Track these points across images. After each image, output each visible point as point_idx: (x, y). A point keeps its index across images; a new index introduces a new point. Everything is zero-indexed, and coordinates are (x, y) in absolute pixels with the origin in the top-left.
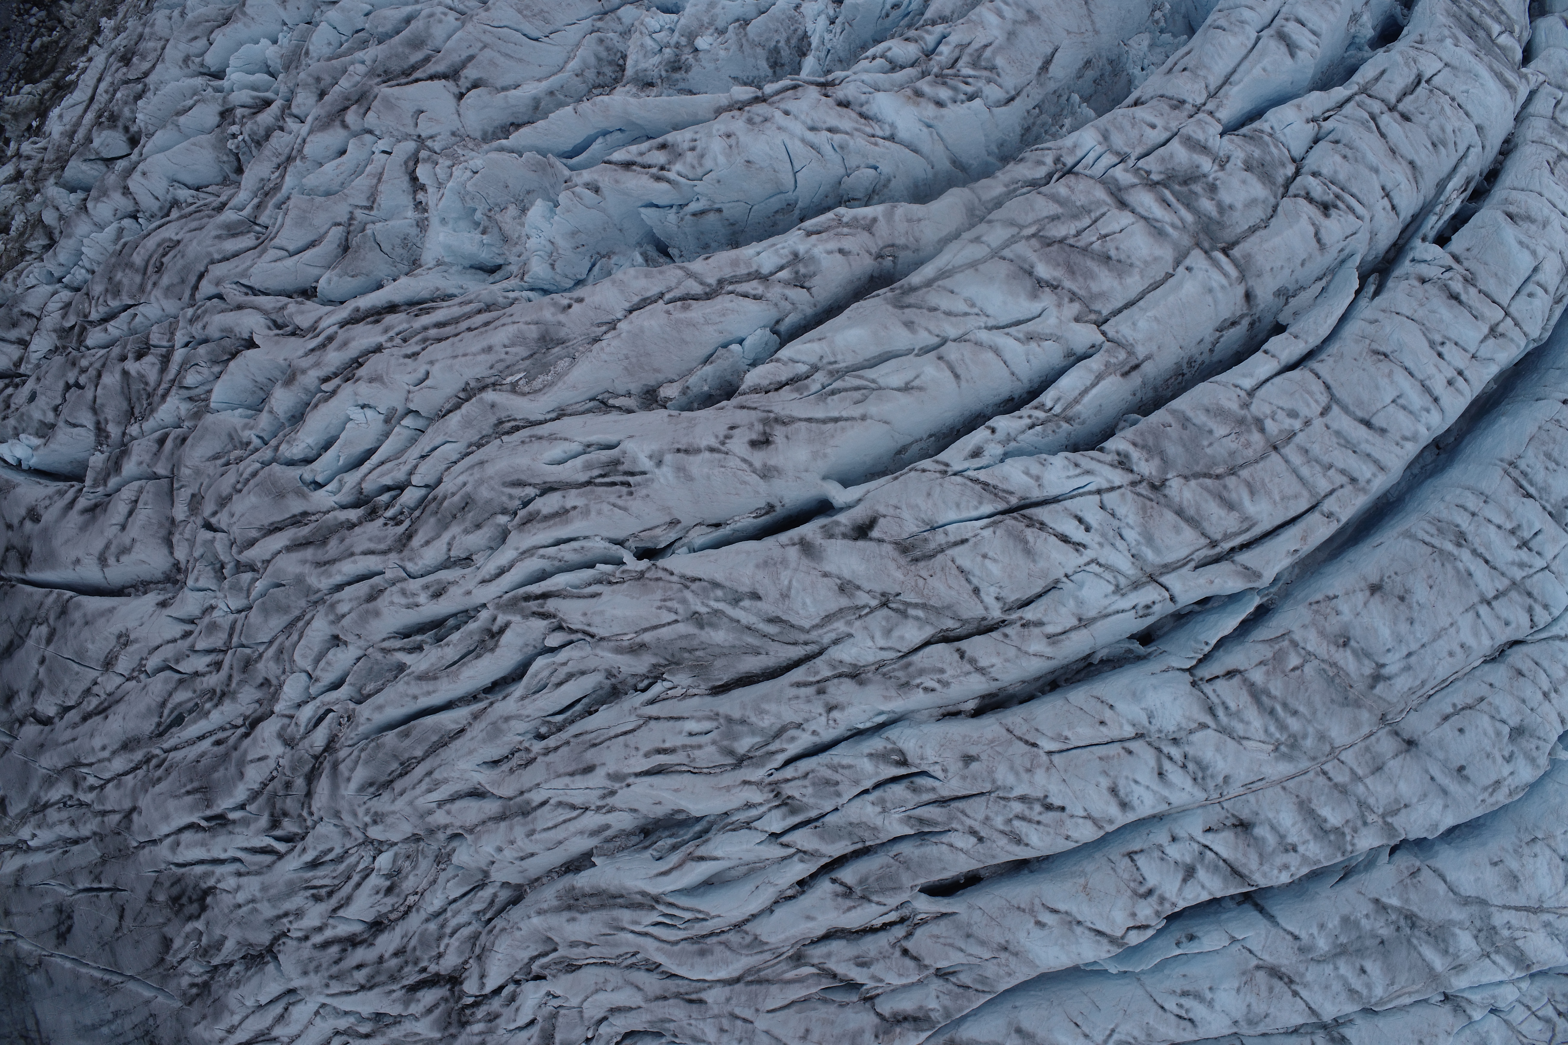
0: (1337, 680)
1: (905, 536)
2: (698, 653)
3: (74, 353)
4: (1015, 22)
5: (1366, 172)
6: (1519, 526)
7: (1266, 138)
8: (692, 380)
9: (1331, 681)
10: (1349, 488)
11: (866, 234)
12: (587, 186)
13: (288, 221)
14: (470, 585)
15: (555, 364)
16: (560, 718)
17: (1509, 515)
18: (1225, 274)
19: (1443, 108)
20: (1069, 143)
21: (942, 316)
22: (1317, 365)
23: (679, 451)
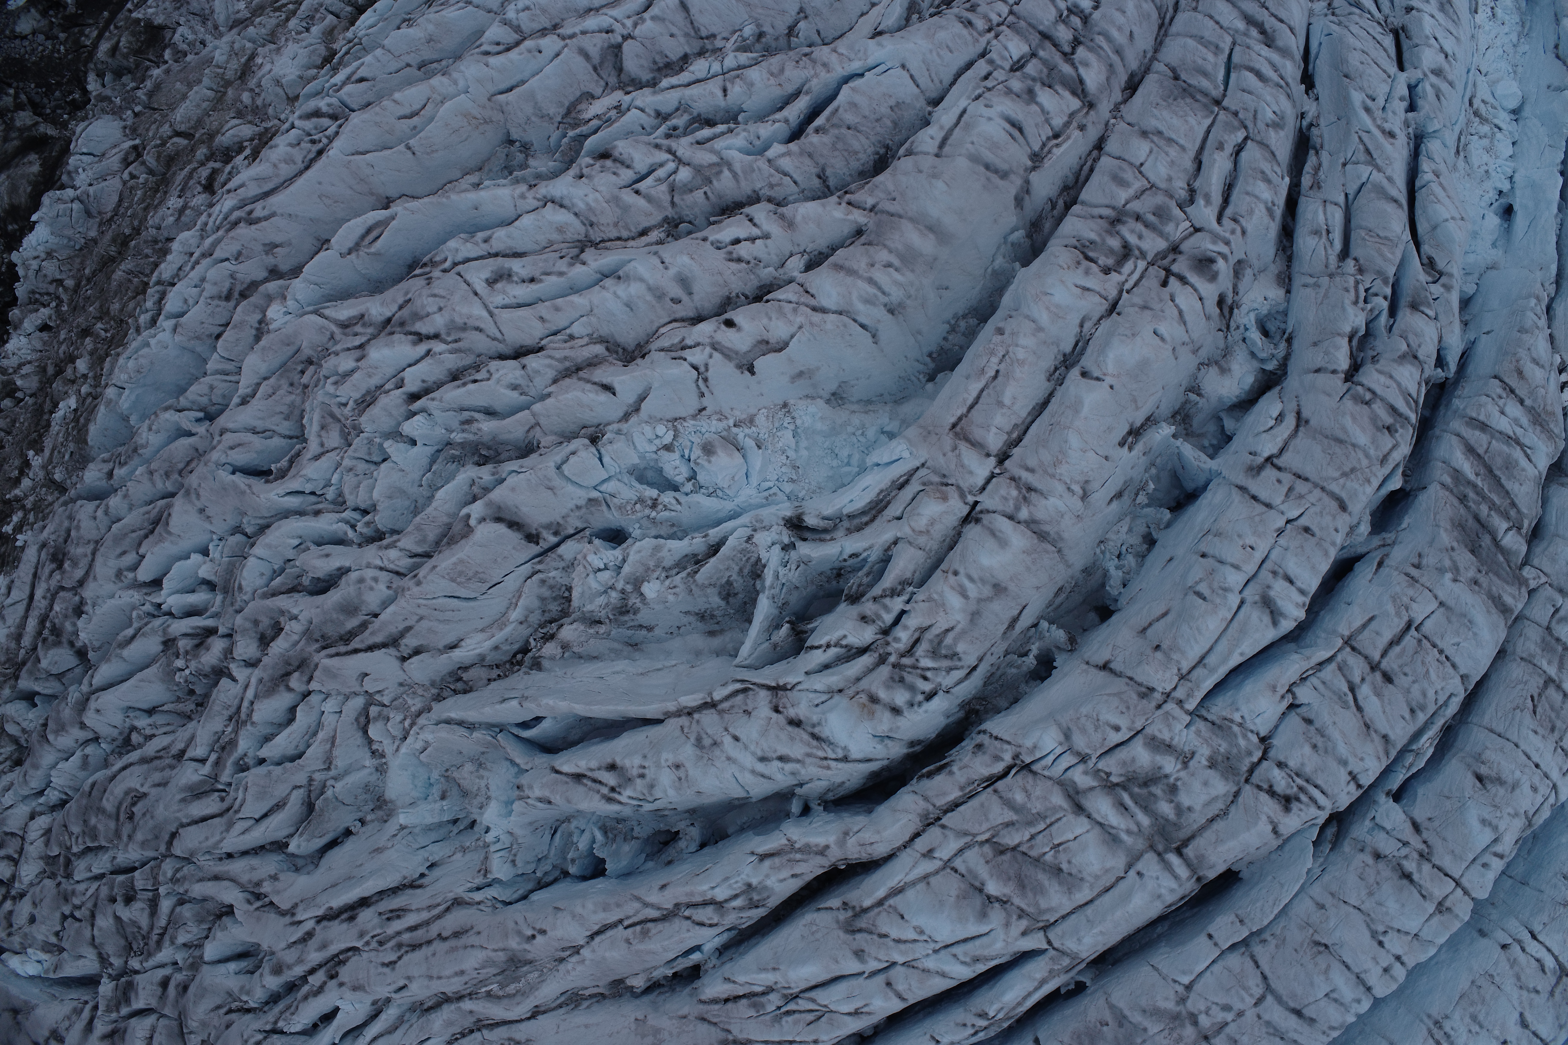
3: (66, 885)
4: (979, 601)
5: (1333, 764)
7: (1236, 729)
12: (540, 800)
13: (249, 798)
15: (525, 977)
18: (1176, 877)
19: (1427, 672)
20: (1029, 743)
21: (891, 943)
22: (1258, 950)
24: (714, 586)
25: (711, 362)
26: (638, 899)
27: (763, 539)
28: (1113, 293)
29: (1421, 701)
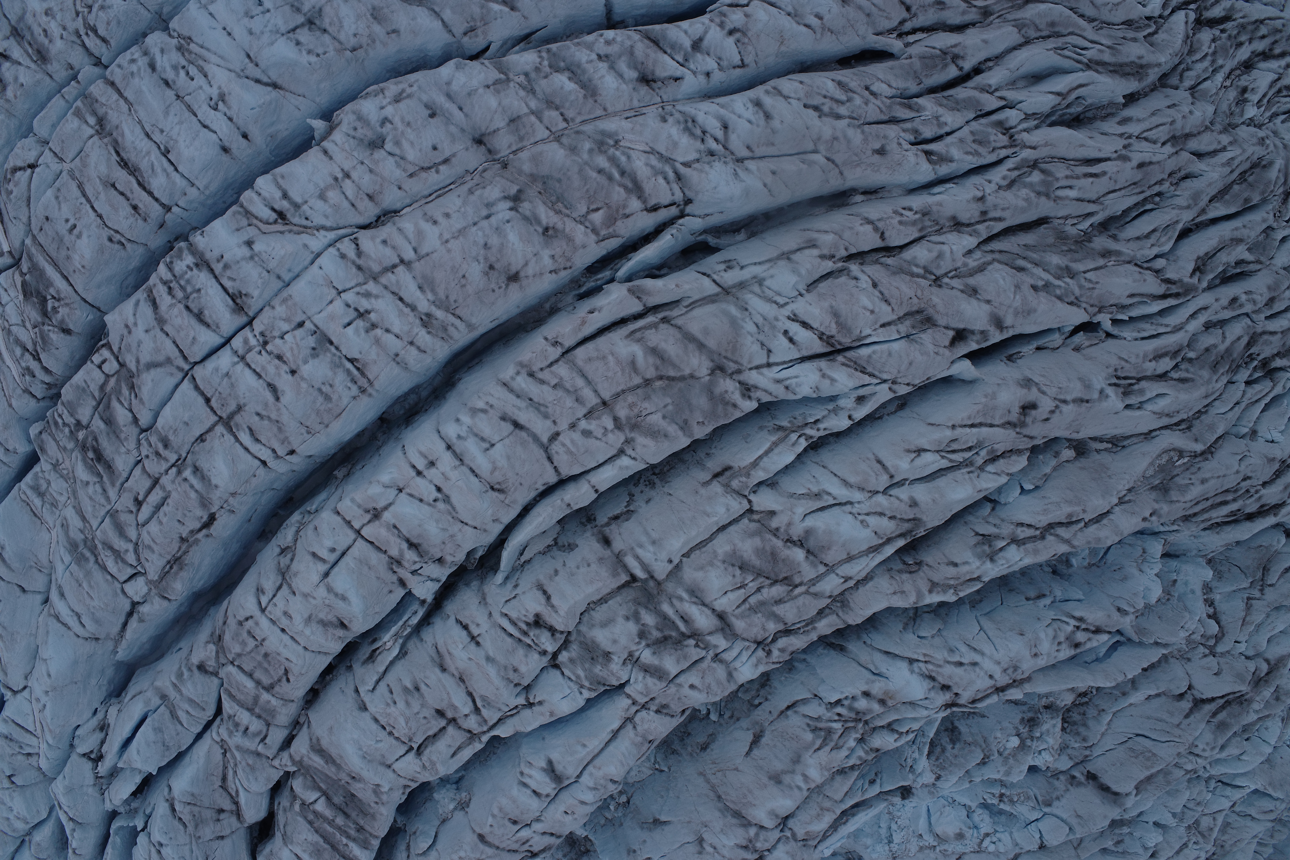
0: (554, 199)
1: (930, 331)
2: (1065, 248)
4: (793, 772)
5: (500, 657)
6: (367, 332)
7: (587, 684)
8: (1054, 462)
9: (560, 198)
10: (535, 368)
11: (936, 580)
12: (1126, 613)
14: (1216, 306)
15: (1156, 472)
16: (1149, 207)
17: (377, 341)
18: (637, 558)
19: (407, 723)
21: (887, 512)
22: (552, 479)
23: (1087, 401)
24: (965, 742)
27: (928, 778)
29: (410, 698)
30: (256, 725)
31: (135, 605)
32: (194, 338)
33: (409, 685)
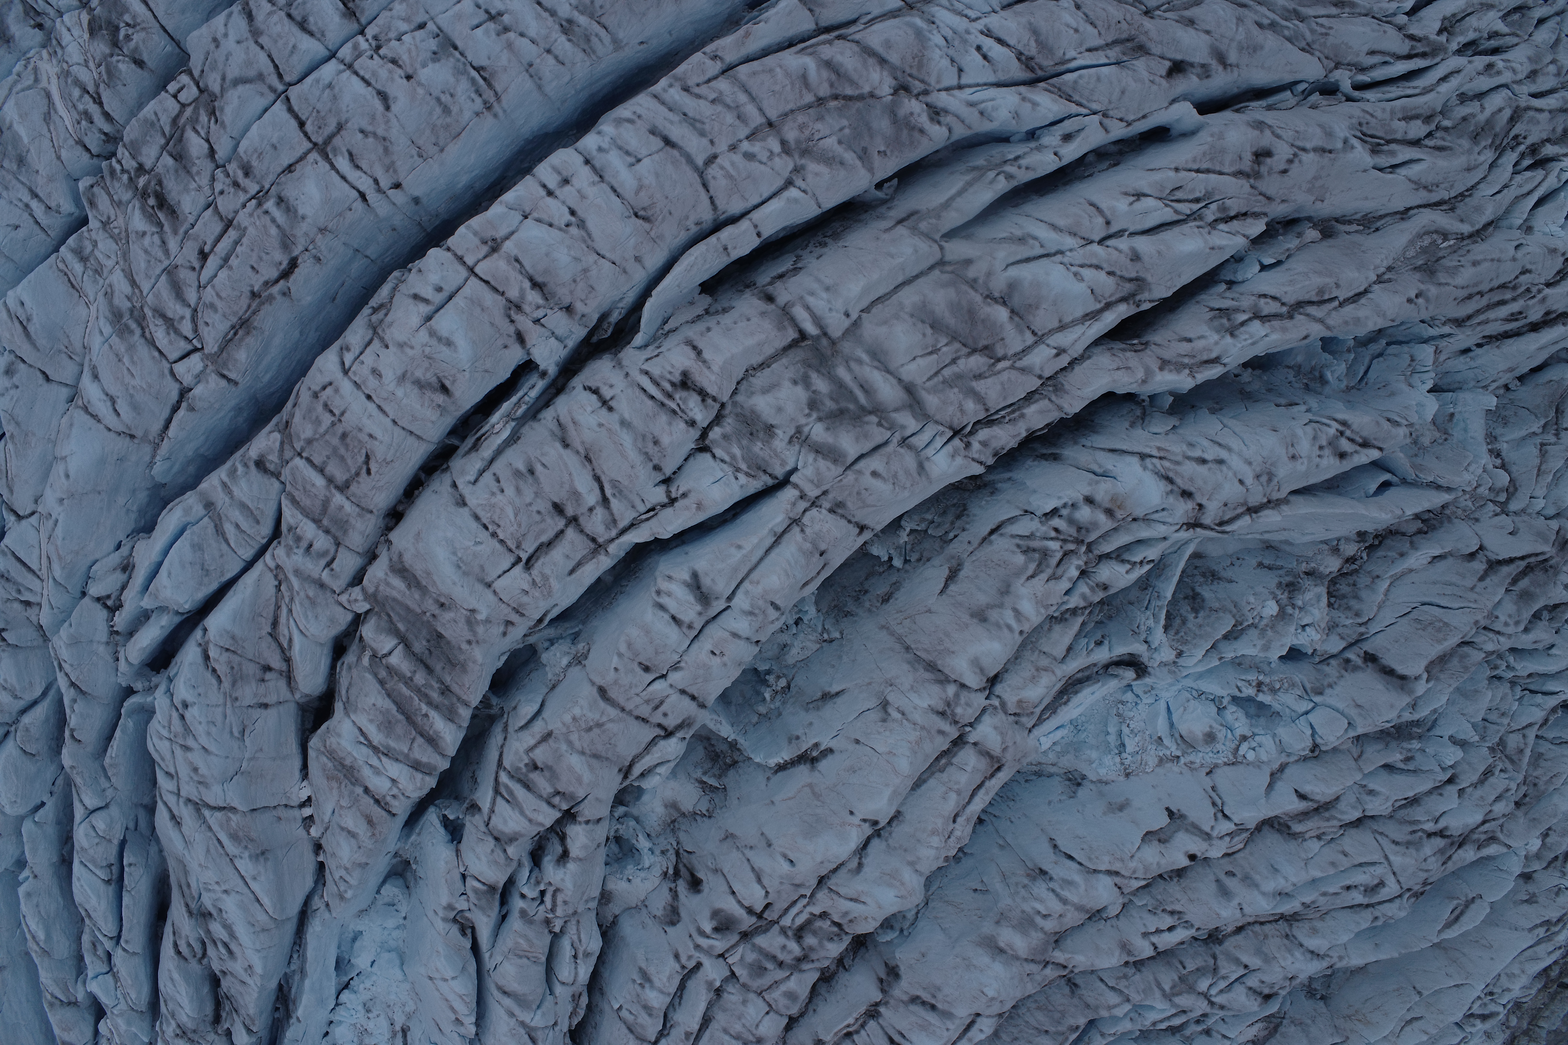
1: (1143, 59)
4: (1001, 606)
5: (637, 422)
7: (744, 466)
8: (1296, 242)
10: (691, 83)
11: (1167, 357)
12: (1397, 423)
14: (1468, 71)
15: (1418, 253)
17: (510, 46)
18: (808, 308)
19: (516, 515)
20: (959, 460)
21: (1105, 265)
22: (707, 216)
23: (1330, 152)
24: (1211, 609)
25: (1212, 823)
26: (1328, 328)
27: (1167, 654)
28: (821, 895)
29: (521, 483)
30: (322, 542)
31: (184, 392)
32: (294, 47)
33: (521, 467)
